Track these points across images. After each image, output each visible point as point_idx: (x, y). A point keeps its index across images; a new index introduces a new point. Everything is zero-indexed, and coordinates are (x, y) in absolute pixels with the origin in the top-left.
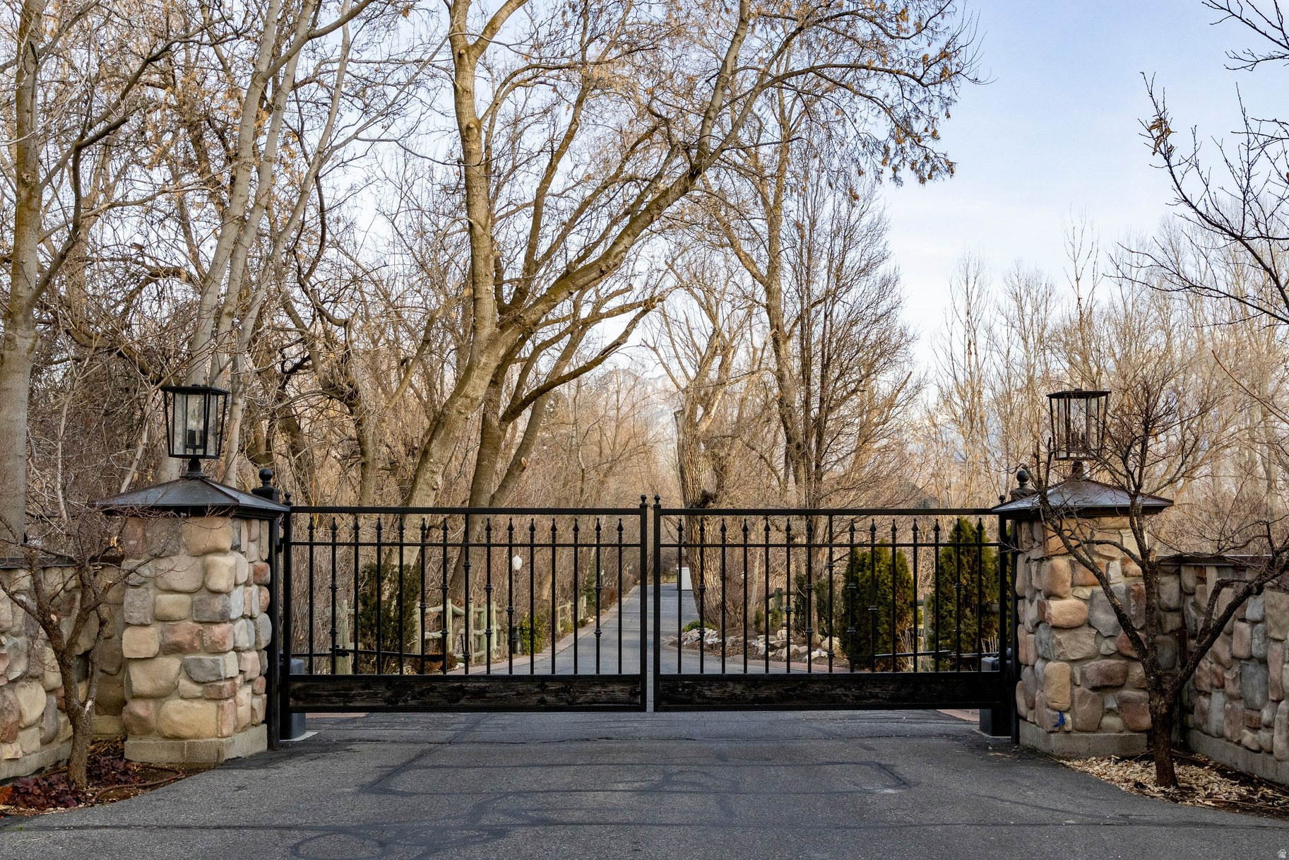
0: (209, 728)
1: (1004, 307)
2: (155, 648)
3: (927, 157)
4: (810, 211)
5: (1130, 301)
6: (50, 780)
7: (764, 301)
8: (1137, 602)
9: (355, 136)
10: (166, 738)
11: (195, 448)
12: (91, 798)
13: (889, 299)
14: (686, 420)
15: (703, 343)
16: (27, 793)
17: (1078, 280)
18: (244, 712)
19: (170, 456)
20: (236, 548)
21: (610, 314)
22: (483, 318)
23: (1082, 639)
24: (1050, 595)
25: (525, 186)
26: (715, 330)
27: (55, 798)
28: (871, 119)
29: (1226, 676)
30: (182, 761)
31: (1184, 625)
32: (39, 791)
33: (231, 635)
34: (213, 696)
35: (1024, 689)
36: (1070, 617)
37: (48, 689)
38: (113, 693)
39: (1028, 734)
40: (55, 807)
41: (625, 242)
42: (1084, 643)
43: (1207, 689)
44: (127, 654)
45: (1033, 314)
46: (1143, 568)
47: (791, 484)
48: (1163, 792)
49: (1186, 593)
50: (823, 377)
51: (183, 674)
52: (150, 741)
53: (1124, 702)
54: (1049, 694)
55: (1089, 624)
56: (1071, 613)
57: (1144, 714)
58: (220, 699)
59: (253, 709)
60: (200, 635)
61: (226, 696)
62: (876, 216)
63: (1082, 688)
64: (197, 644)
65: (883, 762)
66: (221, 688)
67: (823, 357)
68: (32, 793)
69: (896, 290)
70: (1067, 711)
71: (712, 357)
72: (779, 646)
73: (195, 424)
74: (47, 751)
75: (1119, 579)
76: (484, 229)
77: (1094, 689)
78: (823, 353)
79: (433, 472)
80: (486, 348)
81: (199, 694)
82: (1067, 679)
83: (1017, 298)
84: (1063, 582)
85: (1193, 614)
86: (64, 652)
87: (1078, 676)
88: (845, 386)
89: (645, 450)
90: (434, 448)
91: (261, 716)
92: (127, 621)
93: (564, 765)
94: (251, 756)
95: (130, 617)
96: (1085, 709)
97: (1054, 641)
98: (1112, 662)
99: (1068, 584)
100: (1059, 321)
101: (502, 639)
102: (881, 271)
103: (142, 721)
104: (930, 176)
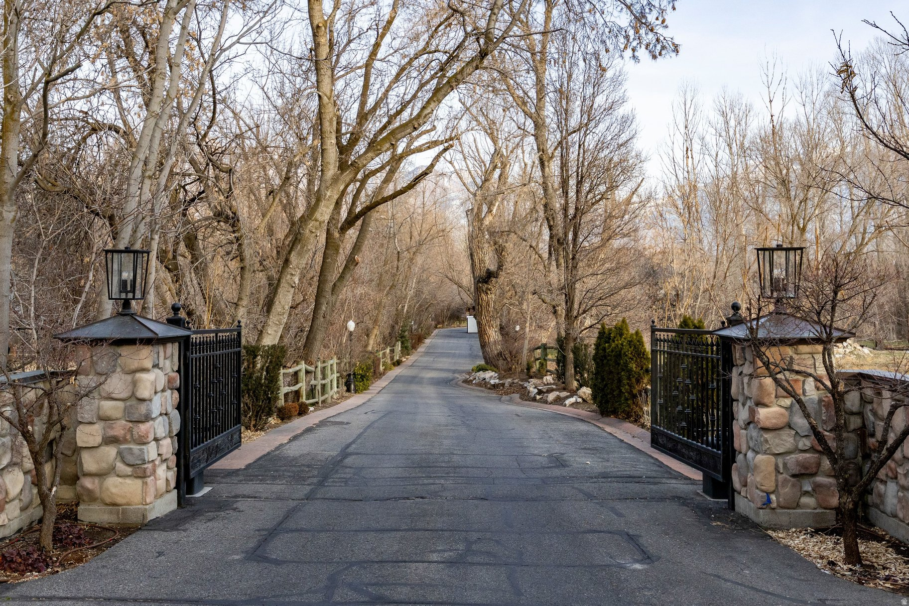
0: (137, 498)
1: (713, 121)
2: (99, 440)
3: (658, 40)
4: (567, 67)
5: (812, 117)
6: (28, 550)
7: (533, 132)
8: (827, 409)
9: (238, 42)
10: (107, 504)
11: (127, 292)
12: (56, 562)
13: (628, 132)
14: (475, 216)
15: (487, 159)
16: (12, 561)
17: (771, 101)
18: (161, 484)
19: (109, 299)
20: (156, 366)
21: (419, 150)
22: (328, 163)
23: (784, 437)
24: (759, 404)
25: (358, 54)
26: (495, 149)
27: (31, 565)
28: (616, 13)
29: (899, 470)
30: (118, 522)
31: (864, 426)
32: (20, 560)
33: (152, 431)
34: (140, 475)
35: (738, 469)
36: (774, 421)
37: (25, 471)
38: (70, 469)
39: (742, 505)
40: (31, 571)
41: (431, 106)
42: (786, 441)
43: (884, 478)
44: (80, 444)
45: (736, 126)
46: (833, 396)
47: (553, 267)
48: (851, 570)
49: (865, 402)
50: (578, 192)
51: (119, 458)
52: (95, 507)
53: (817, 487)
54: (758, 479)
55: (789, 426)
56: (775, 418)
57: (833, 496)
58: (145, 477)
59: (167, 480)
60: (130, 430)
61: (149, 474)
62: (618, 70)
63: (784, 475)
64: (128, 437)
65: (631, 532)
66: (145, 469)
67: (578, 176)
68: (16, 562)
69: (633, 126)
70: (773, 493)
71: (494, 169)
72: (545, 390)
73: (127, 275)
74: (24, 516)
75: (813, 393)
76: (329, 99)
77: (794, 476)
78: (578, 173)
79: (292, 275)
80: (331, 185)
81: (130, 474)
82: (772, 468)
83: (724, 114)
84: (769, 394)
85: (872, 418)
86: (37, 453)
87: (781, 466)
88: (594, 197)
89: (443, 233)
90: (293, 257)
91: (173, 484)
92: (80, 420)
93: (392, 530)
94: (166, 516)
95: (82, 417)
96: (786, 491)
97: (762, 439)
98: (808, 455)
99: (773, 396)
100: (756, 131)
101: (340, 382)
102: (621, 111)
103: (90, 492)
104: (660, 54)
